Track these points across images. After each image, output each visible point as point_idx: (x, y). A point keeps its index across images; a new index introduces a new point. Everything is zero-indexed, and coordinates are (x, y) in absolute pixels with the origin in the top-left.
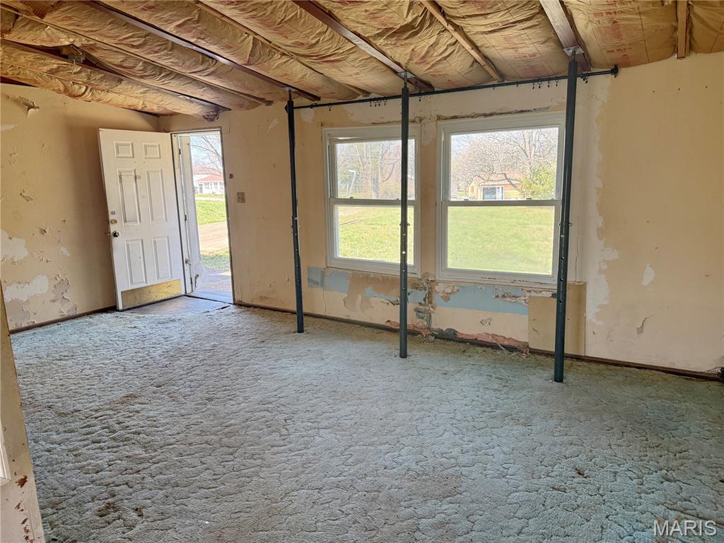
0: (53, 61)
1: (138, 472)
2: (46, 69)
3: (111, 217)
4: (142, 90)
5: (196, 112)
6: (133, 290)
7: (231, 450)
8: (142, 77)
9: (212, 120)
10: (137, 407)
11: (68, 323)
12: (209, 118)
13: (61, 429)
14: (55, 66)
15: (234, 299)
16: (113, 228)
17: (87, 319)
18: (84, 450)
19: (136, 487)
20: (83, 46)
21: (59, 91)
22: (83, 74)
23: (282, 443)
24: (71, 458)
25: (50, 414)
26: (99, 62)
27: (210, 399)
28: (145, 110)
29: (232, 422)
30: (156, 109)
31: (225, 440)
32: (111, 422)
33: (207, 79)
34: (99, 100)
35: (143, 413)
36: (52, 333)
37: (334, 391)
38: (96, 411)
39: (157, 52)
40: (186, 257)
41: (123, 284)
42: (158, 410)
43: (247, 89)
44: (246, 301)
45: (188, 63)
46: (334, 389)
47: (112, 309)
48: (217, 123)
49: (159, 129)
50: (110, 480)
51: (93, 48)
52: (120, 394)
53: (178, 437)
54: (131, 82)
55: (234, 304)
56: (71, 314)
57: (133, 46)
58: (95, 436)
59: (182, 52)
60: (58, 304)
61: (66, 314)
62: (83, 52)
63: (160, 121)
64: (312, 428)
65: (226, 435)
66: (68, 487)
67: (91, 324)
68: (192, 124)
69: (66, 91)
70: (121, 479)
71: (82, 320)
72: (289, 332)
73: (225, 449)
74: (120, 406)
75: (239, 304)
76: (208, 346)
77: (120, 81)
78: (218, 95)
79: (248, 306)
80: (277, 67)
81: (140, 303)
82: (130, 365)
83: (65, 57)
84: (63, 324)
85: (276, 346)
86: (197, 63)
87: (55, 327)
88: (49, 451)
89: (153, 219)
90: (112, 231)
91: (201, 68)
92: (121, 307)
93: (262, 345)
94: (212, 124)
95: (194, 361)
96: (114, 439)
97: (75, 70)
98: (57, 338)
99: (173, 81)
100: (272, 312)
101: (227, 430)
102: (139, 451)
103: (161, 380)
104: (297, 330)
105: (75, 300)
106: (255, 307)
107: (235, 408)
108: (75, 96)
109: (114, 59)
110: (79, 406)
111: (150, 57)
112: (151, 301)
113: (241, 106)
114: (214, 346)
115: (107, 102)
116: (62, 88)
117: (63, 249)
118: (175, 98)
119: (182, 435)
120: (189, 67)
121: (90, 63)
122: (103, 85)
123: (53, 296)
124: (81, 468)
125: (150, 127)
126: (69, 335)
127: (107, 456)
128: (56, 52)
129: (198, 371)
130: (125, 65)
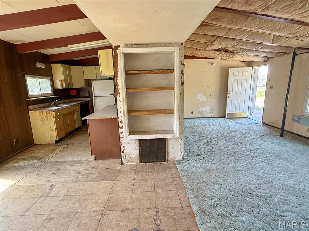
0: (218, 52)
1: (208, 151)
2: (216, 54)
3: (228, 92)
4: (242, 56)
5: (261, 60)
6: (231, 113)
7: (232, 156)
8: (240, 53)
9: (266, 62)
10: (216, 140)
11: (212, 118)
12: (265, 61)
13: (199, 138)
14: (218, 53)
15: (262, 122)
16: (228, 95)
17: (217, 118)
18: (200, 144)
19: (206, 154)
20: (224, 47)
21: (220, 59)
22: (225, 54)
23: (248, 160)
24: (197, 144)
25: (198, 135)
26: (229, 50)
27: (235, 144)
28: (244, 61)
29: (238, 151)
30: (247, 60)
31: (232, 154)
32: (209, 141)
33: (261, 50)
34: (230, 60)
35: (217, 141)
36: (207, 120)
37: (279, 156)
38: (207, 138)
39: (242, 45)
40: (250, 106)
41: (228, 111)
42: (221, 142)
43: (276, 50)
44: (266, 123)
45: (252, 47)
46: (280, 155)
47: (224, 117)
48: (268, 62)
49: (248, 66)
50: (202, 150)
51: (226, 47)
52: (214, 136)
53: (221, 149)
54: (238, 54)
55: (262, 123)
56: (214, 116)
57: (235, 45)
58: (204, 142)
59: (250, 44)
60: (211, 113)
61: (212, 116)
62: (225, 49)
63: (249, 64)
64: (261, 161)
65: (234, 153)
66: (194, 148)
67: (217, 120)
68: (259, 64)
69: (222, 59)
70: (204, 151)
71: (215, 118)
72: (276, 135)
73: (231, 155)
74: (213, 138)
75: (263, 123)
76: (244, 132)
77: (235, 54)
78: (266, 54)
79: (266, 124)
80: (284, 42)
81: (232, 117)
82: (220, 131)
83: (220, 51)
84: (211, 118)
85: (267, 138)
86: (255, 46)
87: (209, 119)
88: (194, 141)
89: (241, 94)
90: (228, 96)
91: (257, 47)
92: (226, 117)
93: (263, 136)
94: (266, 63)
95: (237, 134)
96: (207, 144)
97: (223, 54)
98: (208, 121)
99: (250, 52)
100: (275, 128)
101: (235, 152)
102: (211, 148)
103: (226, 136)
104: (280, 135)
105: (215, 113)
106: (269, 125)
107: (240, 148)
108: (224, 60)
109: (231, 49)
110: (204, 136)
111: (241, 47)
112: (236, 117)
113: (277, 56)
114: (246, 132)
115: (233, 60)
116: (221, 58)
117: (215, 100)
118: (252, 57)
119: (223, 149)
120: (253, 48)
121: (227, 51)
122: (230, 56)
123: (210, 111)
124: (198, 146)
125: (246, 66)
126: (211, 121)
127: (204, 146)
128: (218, 50)
129: (237, 137)
130: (235, 50)
